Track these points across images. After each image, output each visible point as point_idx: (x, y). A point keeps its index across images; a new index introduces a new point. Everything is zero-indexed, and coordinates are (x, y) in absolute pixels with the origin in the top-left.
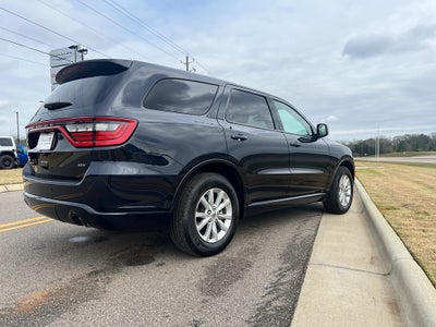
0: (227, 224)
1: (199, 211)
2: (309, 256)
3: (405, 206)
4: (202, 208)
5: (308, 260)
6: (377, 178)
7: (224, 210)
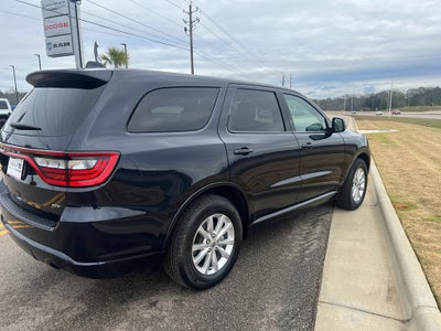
0: (229, 250)
1: (197, 242)
2: (318, 287)
3: (423, 202)
4: (200, 239)
5: (317, 294)
6: (391, 152)
7: (225, 236)
